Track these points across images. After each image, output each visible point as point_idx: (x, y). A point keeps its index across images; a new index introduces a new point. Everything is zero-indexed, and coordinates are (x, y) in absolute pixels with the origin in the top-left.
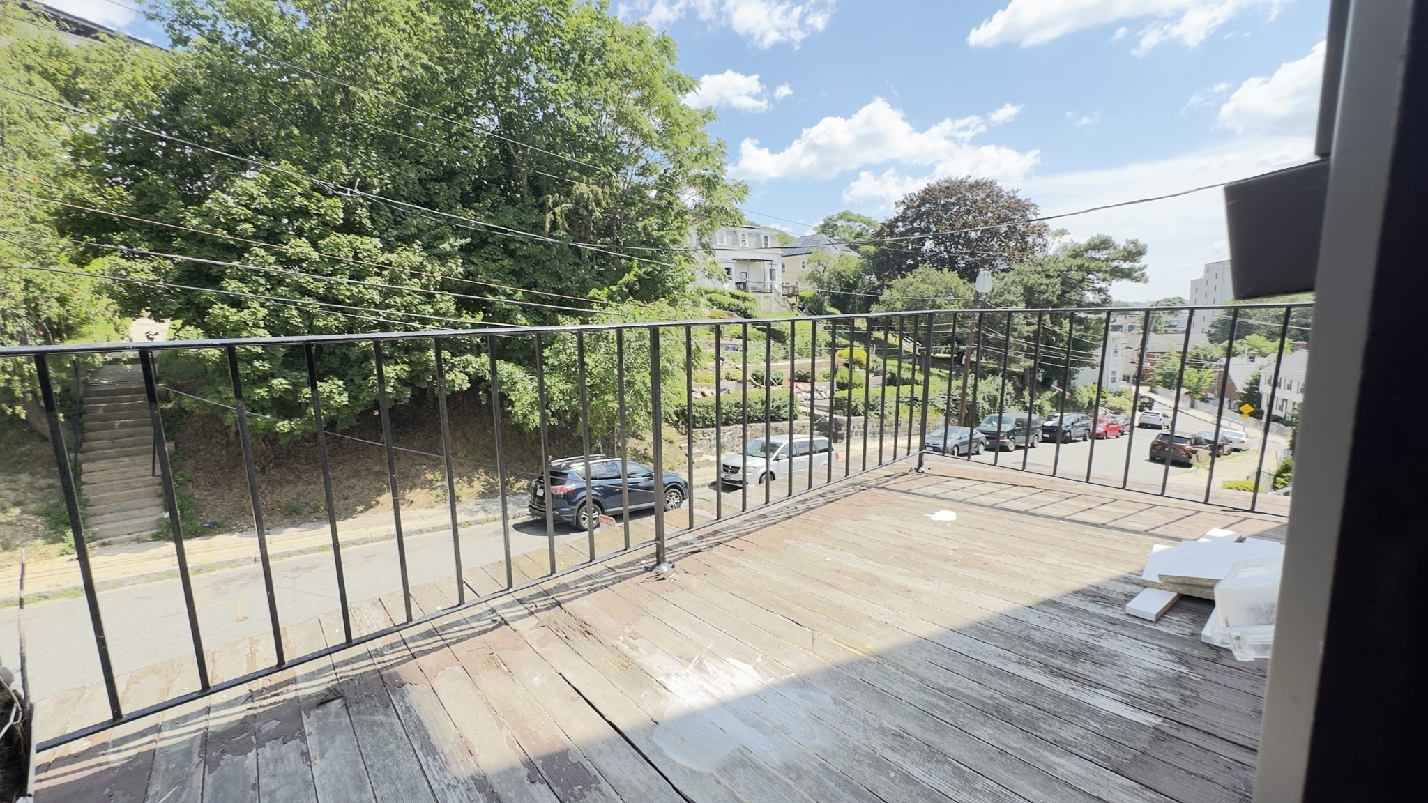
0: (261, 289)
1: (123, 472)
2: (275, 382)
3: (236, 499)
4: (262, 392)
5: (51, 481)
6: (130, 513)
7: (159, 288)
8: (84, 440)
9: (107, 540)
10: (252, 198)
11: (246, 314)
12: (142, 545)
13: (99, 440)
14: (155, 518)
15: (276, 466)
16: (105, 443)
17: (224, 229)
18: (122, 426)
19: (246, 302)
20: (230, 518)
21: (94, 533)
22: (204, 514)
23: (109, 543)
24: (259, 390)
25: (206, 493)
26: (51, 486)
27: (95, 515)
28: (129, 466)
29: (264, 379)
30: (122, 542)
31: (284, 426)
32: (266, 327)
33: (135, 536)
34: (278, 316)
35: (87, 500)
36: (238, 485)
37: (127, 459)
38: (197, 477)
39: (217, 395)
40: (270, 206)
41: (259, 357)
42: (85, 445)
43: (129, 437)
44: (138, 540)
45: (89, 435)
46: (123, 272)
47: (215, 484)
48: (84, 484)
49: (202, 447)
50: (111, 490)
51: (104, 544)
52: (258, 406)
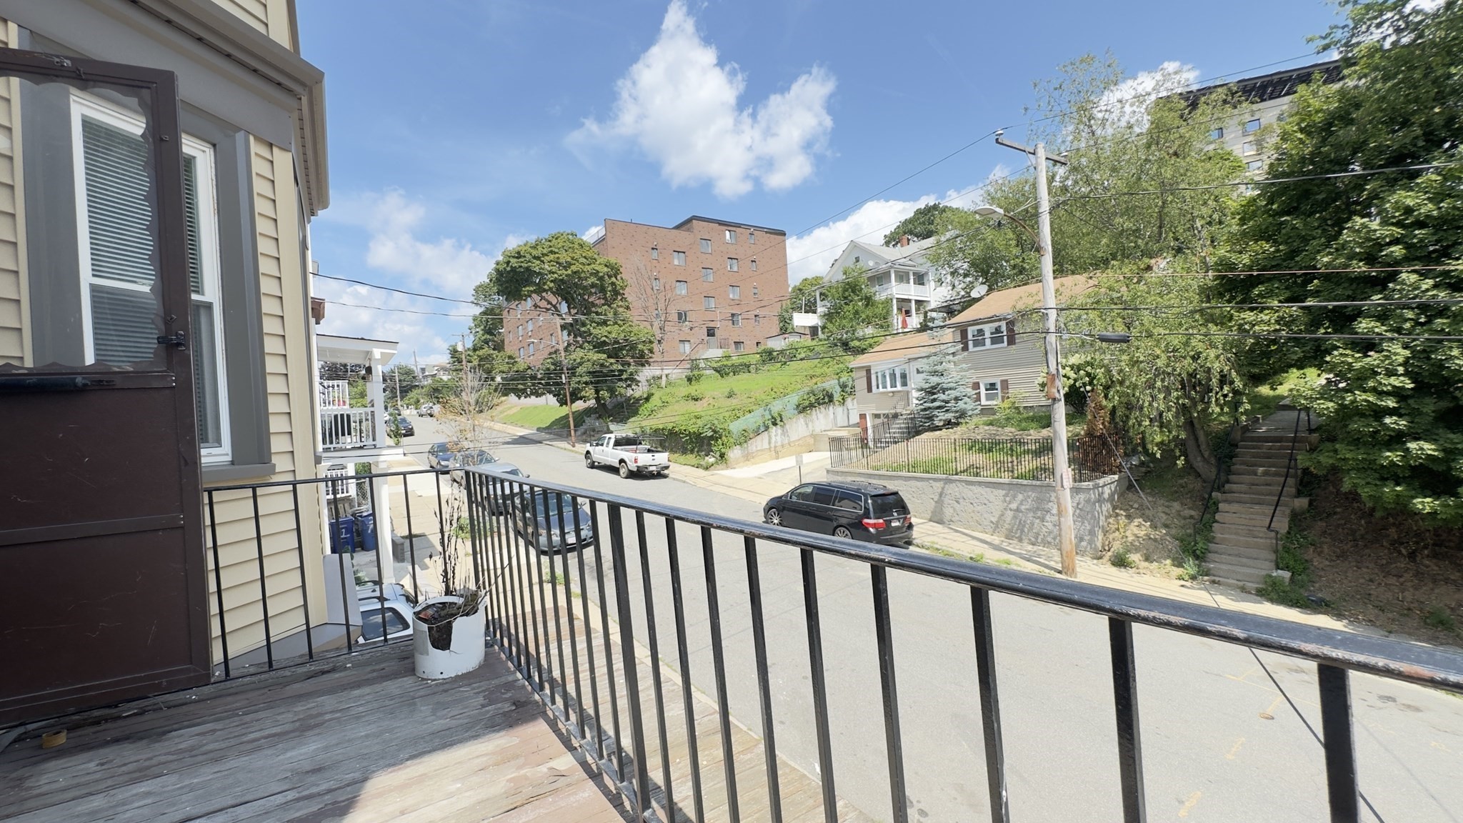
0: (1407, 325)
1: (1250, 519)
2: (1412, 445)
3: (1361, 581)
4: (1393, 456)
5: (1193, 513)
6: (1244, 560)
8: (1228, 482)
9: (1217, 579)
10: (1408, 211)
11: (1373, 358)
12: (1243, 595)
13: (1239, 485)
14: (1264, 573)
16: (1243, 487)
17: (1361, 260)
18: (1265, 474)
19: (1380, 344)
20: (1345, 600)
21: (1209, 570)
22: (1317, 585)
23: (1218, 583)
24: (1388, 454)
25: (1327, 563)
26: (1191, 517)
27: (1216, 552)
28: (1257, 514)
29: (1397, 439)
30: (1229, 585)
31: (1425, 504)
32: (1406, 374)
33: (1241, 584)
34: (1429, 358)
35: (1214, 538)
36: (1372, 565)
37: (1257, 507)
38: (1323, 543)
40: (1435, 213)
41: (1392, 412)
42: (1227, 486)
43: (1267, 485)
44: (1243, 589)
45: (1232, 478)
47: (1343, 556)
48: (1217, 522)
49: (1338, 510)
50: (1235, 534)
51: (1214, 582)
52: (1391, 474)
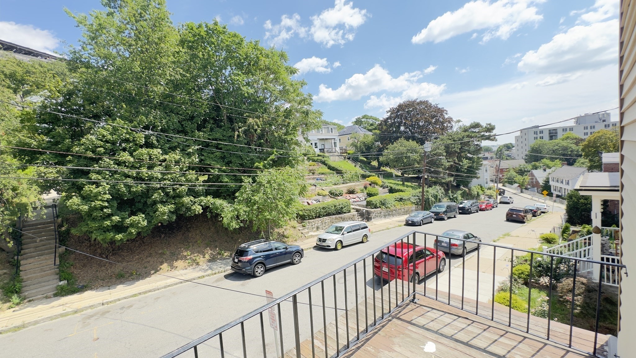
0: (107, 176)
1: (40, 264)
2: (113, 218)
3: (94, 272)
4: (108, 223)
5: (5, 271)
6: (43, 284)
7: (60, 180)
8: (22, 249)
9: (31, 299)
10: (104, 136)
11: (100, 189)
12: (48, 300)
13: (28, 250)
14: (55, 285)
15: (113, 254)
16: (32, 250)
17: (91, 151)
18: (41, 241)
19: (100, 183)
20: (91, 282)
21: (25, 296)
22: (79, 281)
23: (32, 300)
24: (106, 222)
25: (80, 271)
26: (5, 274)
27: (26, 286)
28: (43, 260)
29: (109, 216)
30: (38, 299)
31: (119, 237)
32: (109, 193)
33: (45, 295)
34: (115, 188)
35: (22, 279)
36: (95, 265)
37: (42, 257)
38: (75, 263)
39: (86, 226)
40: (112, 139)
41: (106, 207)
42: (22, 252)
43: (43, 246)
44: (47, 297)
45: (24, 247)
46: (43, 175)
47: (84, 266)
48: (21, 271)
49: (78, 248)
50: (34, 273)
51: (30, 301)
52: (106, 230)
